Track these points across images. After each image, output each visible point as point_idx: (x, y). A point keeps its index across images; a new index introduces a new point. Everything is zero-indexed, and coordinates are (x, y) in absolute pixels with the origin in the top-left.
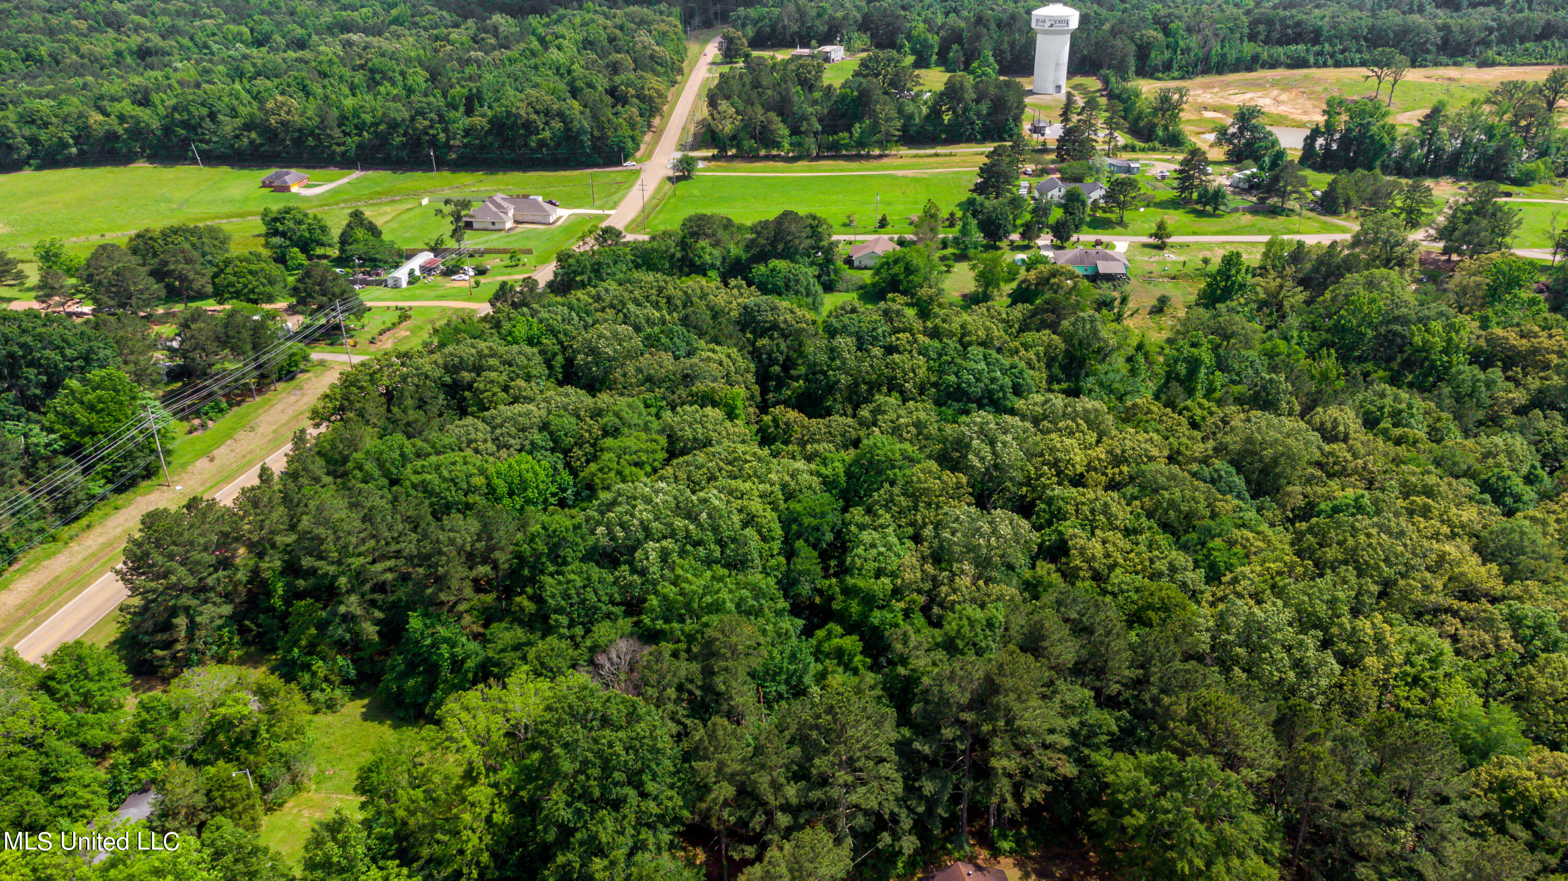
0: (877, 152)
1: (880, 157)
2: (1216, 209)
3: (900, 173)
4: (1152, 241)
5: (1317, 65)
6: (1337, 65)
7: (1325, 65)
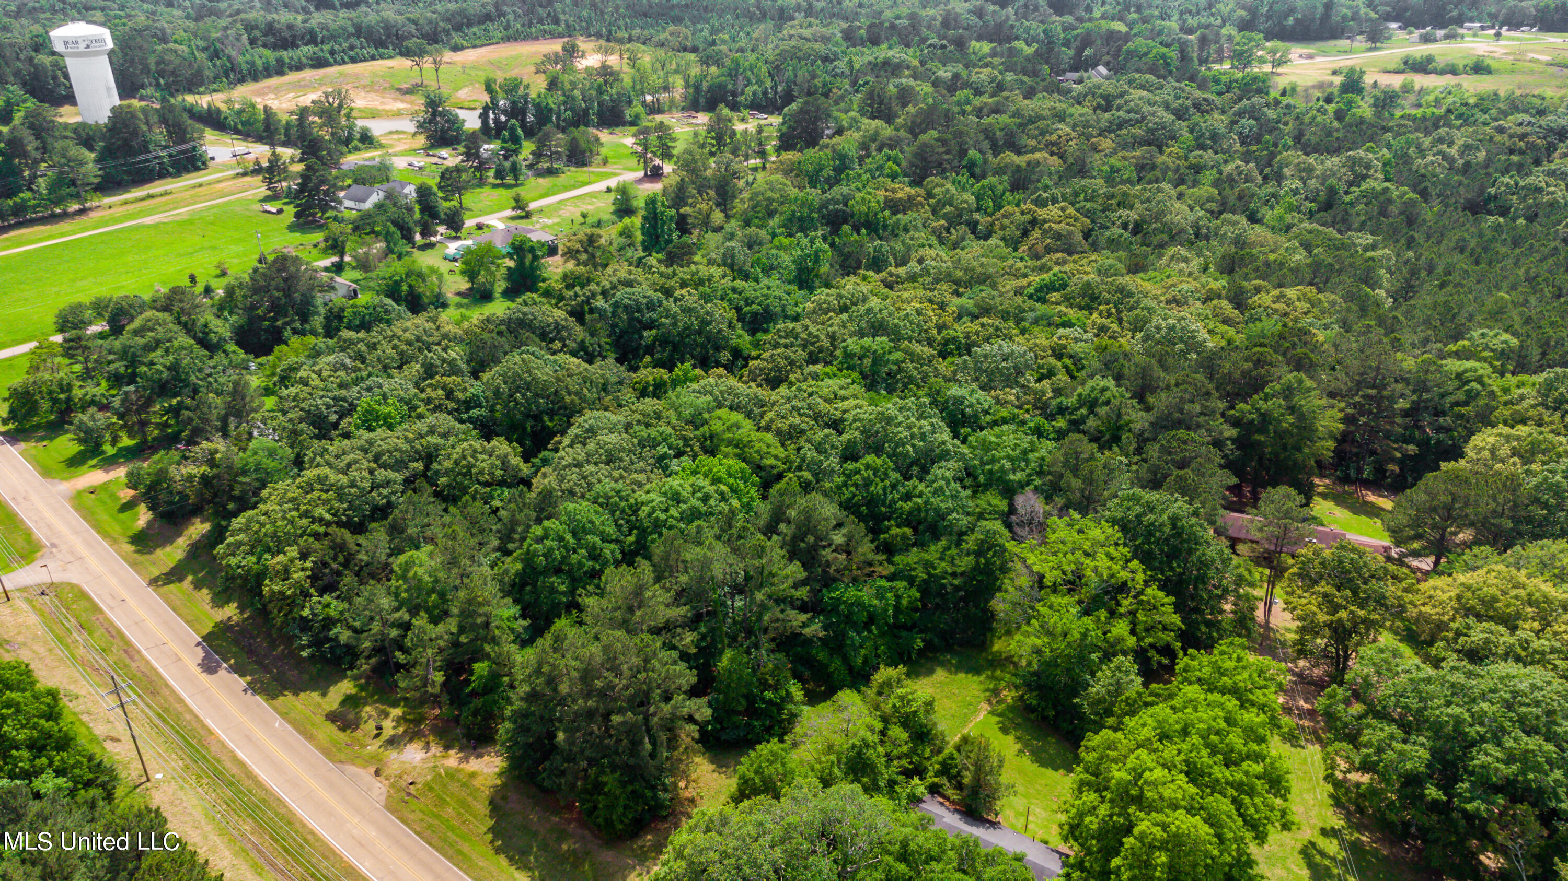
0: (75, 207)
1: (83, 211)
2: (516, 179)
3: (148, 220)
4: (514, 213)
5: (336, 63)
6: (354, 60)
7: (344, 62)
